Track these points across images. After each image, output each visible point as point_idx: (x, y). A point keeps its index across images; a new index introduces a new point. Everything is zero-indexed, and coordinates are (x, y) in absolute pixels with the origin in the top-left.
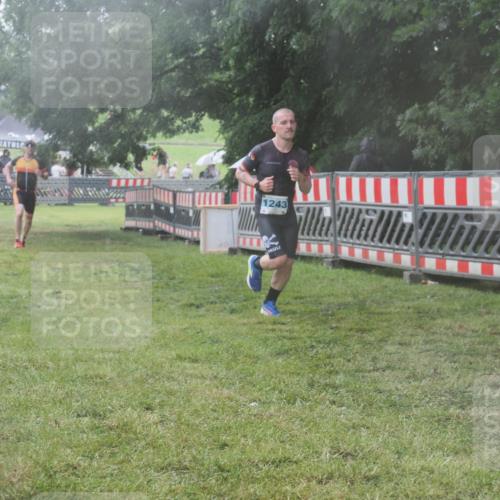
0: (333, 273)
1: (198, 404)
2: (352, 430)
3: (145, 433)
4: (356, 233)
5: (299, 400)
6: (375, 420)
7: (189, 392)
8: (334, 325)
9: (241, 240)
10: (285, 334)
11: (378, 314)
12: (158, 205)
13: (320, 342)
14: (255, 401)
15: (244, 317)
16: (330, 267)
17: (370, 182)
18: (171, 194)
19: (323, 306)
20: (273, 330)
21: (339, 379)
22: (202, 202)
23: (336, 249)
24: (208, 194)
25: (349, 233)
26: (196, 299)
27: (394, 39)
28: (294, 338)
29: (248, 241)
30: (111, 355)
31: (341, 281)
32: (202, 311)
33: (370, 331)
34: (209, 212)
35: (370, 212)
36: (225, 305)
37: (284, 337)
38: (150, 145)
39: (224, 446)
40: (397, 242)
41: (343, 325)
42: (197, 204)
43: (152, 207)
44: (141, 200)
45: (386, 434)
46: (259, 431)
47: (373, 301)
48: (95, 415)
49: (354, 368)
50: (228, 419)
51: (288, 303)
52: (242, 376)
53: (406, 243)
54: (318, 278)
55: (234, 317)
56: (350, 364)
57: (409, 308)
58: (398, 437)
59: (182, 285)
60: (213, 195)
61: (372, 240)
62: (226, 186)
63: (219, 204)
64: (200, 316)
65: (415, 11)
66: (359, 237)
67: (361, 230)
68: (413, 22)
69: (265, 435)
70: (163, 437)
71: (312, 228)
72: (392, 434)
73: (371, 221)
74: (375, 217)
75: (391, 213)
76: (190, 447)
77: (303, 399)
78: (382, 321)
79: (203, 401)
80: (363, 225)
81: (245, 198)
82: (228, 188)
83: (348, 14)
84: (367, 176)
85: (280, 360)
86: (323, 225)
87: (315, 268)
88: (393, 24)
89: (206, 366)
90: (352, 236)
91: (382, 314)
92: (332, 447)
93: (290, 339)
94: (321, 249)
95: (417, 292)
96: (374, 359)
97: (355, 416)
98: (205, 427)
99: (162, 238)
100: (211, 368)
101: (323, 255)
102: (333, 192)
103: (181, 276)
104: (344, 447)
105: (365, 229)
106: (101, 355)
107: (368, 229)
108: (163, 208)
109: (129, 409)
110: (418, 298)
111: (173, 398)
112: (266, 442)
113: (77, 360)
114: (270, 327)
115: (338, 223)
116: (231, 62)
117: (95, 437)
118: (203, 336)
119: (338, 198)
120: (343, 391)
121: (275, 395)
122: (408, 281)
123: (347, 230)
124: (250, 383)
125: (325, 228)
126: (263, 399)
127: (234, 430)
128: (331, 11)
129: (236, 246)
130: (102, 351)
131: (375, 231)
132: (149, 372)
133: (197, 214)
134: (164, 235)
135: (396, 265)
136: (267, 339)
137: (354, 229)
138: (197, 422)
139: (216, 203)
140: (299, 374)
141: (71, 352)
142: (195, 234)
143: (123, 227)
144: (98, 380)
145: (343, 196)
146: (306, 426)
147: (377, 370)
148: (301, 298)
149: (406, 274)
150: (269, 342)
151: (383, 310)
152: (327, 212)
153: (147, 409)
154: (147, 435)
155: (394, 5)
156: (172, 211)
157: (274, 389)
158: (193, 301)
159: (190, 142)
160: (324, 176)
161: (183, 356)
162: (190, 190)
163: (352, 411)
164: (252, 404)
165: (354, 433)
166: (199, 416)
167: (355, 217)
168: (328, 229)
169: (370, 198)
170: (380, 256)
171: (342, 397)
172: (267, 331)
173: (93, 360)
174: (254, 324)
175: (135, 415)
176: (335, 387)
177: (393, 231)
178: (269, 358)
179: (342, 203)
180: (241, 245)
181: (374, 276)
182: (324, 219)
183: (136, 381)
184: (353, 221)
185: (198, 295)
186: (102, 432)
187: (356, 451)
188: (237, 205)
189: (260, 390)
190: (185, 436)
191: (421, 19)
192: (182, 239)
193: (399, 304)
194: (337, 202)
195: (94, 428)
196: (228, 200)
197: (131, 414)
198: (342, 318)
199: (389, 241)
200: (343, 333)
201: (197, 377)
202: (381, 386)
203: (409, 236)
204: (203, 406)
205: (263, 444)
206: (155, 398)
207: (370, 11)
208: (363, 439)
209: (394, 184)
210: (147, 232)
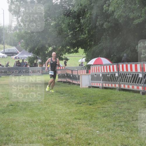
0: (119, 92)
1: (81, 132)
2: (127, 138)
3: (66, 141)
4: (125, 81)
5: (111, 130)
6: (133, 135)
7: (79, 128)
8: (120, 108)
9: (92, 84)
10: (106, 111)
11: (133, 104)
12: (67, 74)
13: (116, 113)
14: (98, 131)
15: (93, 106)
16: (118, 91)
17: (129, 66)
18: (71, 71)
19: (117, 103)
20: (102, 110)
21: (122, 124)
22: (80, 73)
23: (120, 86)
24: (82, 71)
25: (123, 81)
26: (79, 101)
27: (134, 23)
28: (109, 112)
29: (94, 84)
30: (56, 118)
31: (121, 95)
32: (81, 105)
33: (131, 109)
34: (82, 76)
35: (129, 74)
36: (88, 103)
37: (106, 112)
38: (64, 57)
39: (89, 144)
40: (138, 83)
41: (123, 108)
42: (78, 74)
43: (66, 75)
44: (62, 73)
45: (137, 139)
46: (99, 139)
47: (131, 100)
48: (52, 136)
49: (126, 120)
50: (90, 136)
51: (106, 102)
52: (94, 123)
53: (140, 83)
54: (115, 94)
55: (91, 106)
56: (126, 119)
57: (142, 102)
58: (141, 140)
59: (75, 97)
60: (83, 71)
61: (130, 82)
62: (87, 68)
63: (85, 74)
64: (81, 106)
65: (140, 15)
66: (126, 82)
67: (127, 80)
68: (139, 18)
69: (101, 140)
70: (72, 142)
71: (112, 79)
72: (138, 139)
73: (130, 77)
74: (131, 76)
75: (135, 74)
76: (80, 145)
77: (112, 129)
78: (134, 106)
79: (83, 131)
80: (127, 78)
81: (93, 72)
82: (87, 69)
83: (120, 17)
84: (128, 64)
85: (105, 118)
86: (116, 79)
87: (114, 91)
88: (133, 19)
89: (83, 121)
90: (124, 82)
91: (134, 104)
92: (121, 144)
93: (108, 112)
94: (115, 86)
95: (144, 97)
96: (133, 117)
97: (128, 134)
98: (84, 139)
99: (69, 84)
100: (85, 121)
101: (116, 87)
102: (118, 69)
103: (75, 95)
104: (124, 143)
105: (128, 79)
106: (53, 118)
107: (129, 79)
108: (69, 75)
109: (62, 134)
110: (145, 99)
111: (74, 131)
112: (102, 142)
113: (46, 120)
114: (101, 109)
115: (120, 78)
116: (86, 32)
117: (52, 142)
118: (82, 112)
119: (120, 71)
120: (123, 127)
121: (104, 129)
122: (141, 94)
123: (123, 80)
124: (96, 125)
125: (116, 80)
126: (100, 130)
127: (92, 139)
128: (115, 16)
129: (90, 85)
130: (53, 117)
131: (131, 80)
132: (67, 123)
133: (79, 76)
134: (69, 83)
135: (138, 90)
136: (101, 112)
137: (125, 79)
138: (81, 137)
139: (84, 73)
140: (110, 122)
141: (44, 118)
142: (78, 82)
143: (58, 81)
144: (52, 126)
145: (121, 70)
146: (113, 137)
147: (133, 121)
148: (110, 100)
149: (141, 92)
150: (101, 113)
151: (135, 103)
152: (117, 75)
153: (67, 134)
154: (67, 141)
155: (134, 13)
156: (71, 76)
157: (103, 127)
158: (79, 102)
159: (76, 56)
160: (115, 64)
161: (77, 118)
162: (76, 70)
163: (126, 133)
164: (97, 131)
165: (128, 139)
166: (82, 135)
167: (125, 76)
168: (117, 80)
169: (129, 70)
170: (133, 87)
171: (123, 129)
172: (101, 110)
173: (51, 120)
174: (97, 108)
175: (63, 135)
176: (121, 126)
177: (136, 80)
178: (102, 118)
179: (121, 72)
180: (92, 85)
181: (131, 93)
182: (116, 77)
183: (63, 126)
184: (124, 77)
185: (80, 100)
186: (54, 141)
187: (128, 145)
188: (91, 74)
189: (99, 127)
190: (78, 141)
191: (142, 17)
192: (75, 84)
193: (139, 101)
194: (120, 72)
195: (52, 140)
196: (87, 72)
197: (62, 135)
198: (122, 106)
199: (135, 83)
200: (123, 110)
201: (81, 124)
202: (135, 125)
203: (141, 81)
204: (83, 132)
205: (101, 143)
206: (69, 131)
207: (126, 16)
208: (130, 141)
209: (136, 66)
210: (64, 82)
